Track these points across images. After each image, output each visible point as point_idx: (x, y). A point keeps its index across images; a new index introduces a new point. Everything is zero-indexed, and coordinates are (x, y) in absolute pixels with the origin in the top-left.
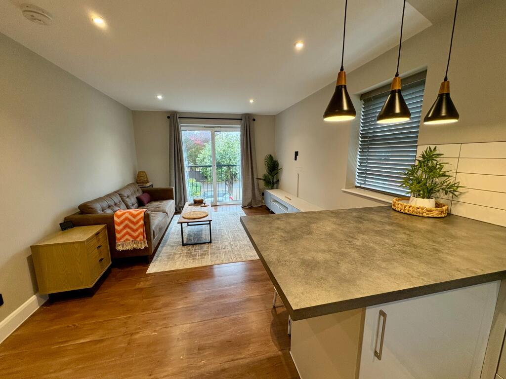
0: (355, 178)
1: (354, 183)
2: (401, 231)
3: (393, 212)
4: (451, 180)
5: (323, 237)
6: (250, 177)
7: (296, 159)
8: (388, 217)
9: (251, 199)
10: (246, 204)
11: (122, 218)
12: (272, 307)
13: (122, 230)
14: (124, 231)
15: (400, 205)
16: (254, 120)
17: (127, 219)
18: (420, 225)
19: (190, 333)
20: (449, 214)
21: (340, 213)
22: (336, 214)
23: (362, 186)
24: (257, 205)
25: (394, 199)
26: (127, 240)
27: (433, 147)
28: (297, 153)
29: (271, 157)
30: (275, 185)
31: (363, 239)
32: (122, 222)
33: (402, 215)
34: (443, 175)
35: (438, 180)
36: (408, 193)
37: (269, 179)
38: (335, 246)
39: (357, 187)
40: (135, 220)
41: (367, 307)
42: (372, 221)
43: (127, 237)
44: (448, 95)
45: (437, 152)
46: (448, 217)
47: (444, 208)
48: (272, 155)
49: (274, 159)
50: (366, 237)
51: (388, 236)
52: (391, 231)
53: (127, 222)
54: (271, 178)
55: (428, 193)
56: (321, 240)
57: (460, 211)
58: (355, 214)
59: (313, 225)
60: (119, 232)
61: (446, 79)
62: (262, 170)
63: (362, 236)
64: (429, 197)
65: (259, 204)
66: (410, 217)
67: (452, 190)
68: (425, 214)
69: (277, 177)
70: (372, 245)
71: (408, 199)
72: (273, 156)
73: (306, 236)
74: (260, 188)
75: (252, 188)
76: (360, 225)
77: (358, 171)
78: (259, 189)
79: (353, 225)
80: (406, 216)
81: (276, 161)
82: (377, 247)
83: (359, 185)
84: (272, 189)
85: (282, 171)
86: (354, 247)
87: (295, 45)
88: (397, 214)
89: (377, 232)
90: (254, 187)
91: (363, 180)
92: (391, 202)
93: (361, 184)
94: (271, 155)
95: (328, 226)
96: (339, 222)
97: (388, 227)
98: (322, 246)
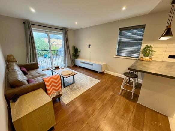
7: (89, 47)
11: (50, 82)
13: (51, 88)
14: (52, 89)
16: (68, 31)
17: (52, 82)
19: (114, 113)
26: (53, 92)
28: (89, 45)
29: (74, 47)
32: (50, 84)
40: (56, 81)
43: (53, 91)
48: (75, 46)
53: (53, 83)
60: (49, 90)
62: (72, 51)
77: (117, 51)
87: (122, 8)
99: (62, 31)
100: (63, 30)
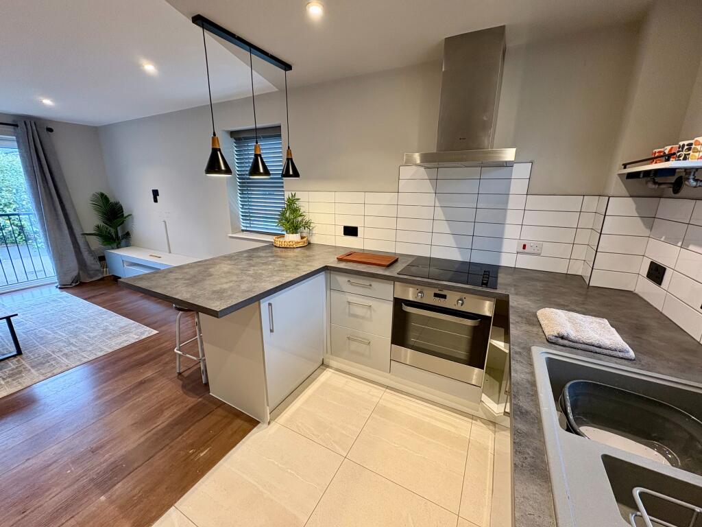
0: (239, 222)
1: (240, 228)
2: (279, 259)
3: (275, 249)
4: (307, 219)
5: (223, 275)
6: (66, 232)
7: (156, 201)
8: (272, 252)
9: (77, 272)
10: (69, 279)
12: (177, 375)
15: (279, 241)
16: (50, 130)
18: (291, 253)
20: (309, 243)
21: (232, 256)
22: (229, 257)
23: (248, 229)
24: (91, 278)
25: (274, 237)
27: (293, 193)
28: (156, 193)
29: (103, 197)
30: (123, 242)
31: (254, 270)
33: (281, 249)
34: (301, 216)
35: (300, 219)
36: (283, 230)
37: (109, 233)
38: (234, 278)
39: (243, 231)
41: (261, 301)
42: (260, 257)
44: (291, 159)
45: (296, 197)
46: (309, 245)
47: (305, 239)
49: (112, 200)
50: (255, 268)
51: (270, 264)
52: (272, 261)
54: (112, 231)
55: (295, 229)
56: (223, 277)
57: (314, 240)
58: (245, 255)
59: (210, 270)
61: (289, 147)
62: (89, 219)
63: (253, 268)
64: (296, 233)
65: (96, 275)
66: (286, 250)
67: (307, 225)
68: (294, 246)
69: (123, 229)
70: (260, 271)
71: (282, 236)
72: (108, 196)
73: (207, 278)
74: (93, 249)
75: (76, 252)
76: (251, 262)
77: (241, 213)
78: (90, 251)
79: (245, 263)
80: (283, 249)
81: (117, 204)
82: (263, 272)
83: (245, 229)
84: (118, 248)
85: (133, 218)
86: (249, 275)
88: (278, 249)
89: (263, 263)
90: (79, 249)
91: (248, 223)
92: (272, 240)
93: (247, 227)
94: (102, 195)
95: (225, 267)
96: (233, 263)
97: (271, 259)
98: (225, 280)
99: (11, 129)
100: (17, 126)
